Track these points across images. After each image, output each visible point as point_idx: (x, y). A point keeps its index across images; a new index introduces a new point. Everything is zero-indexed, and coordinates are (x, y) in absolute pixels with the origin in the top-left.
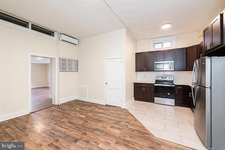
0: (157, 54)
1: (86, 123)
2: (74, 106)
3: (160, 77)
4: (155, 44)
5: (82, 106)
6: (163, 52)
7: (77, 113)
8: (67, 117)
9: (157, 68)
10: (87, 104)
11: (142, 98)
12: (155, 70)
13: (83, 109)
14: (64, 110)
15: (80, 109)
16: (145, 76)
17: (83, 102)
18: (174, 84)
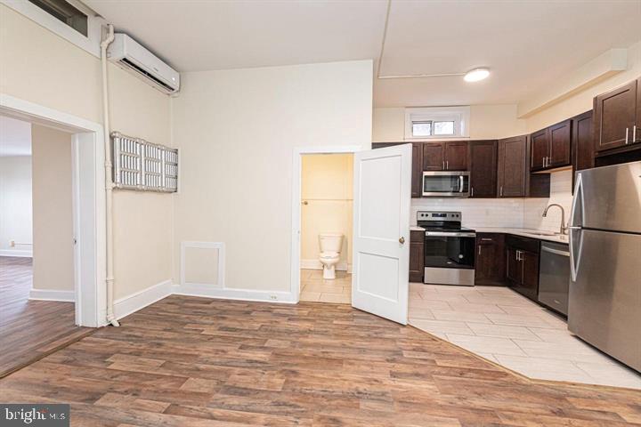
1: (295, 377)
2: (185, 324)
3: (430, 214)
4: (414, 123)
5: (218, 318)
6: (443, 146)
7: (225, 348)
8: (198, 370)
10: (227, 307)
12: (424, 194)
13: (235, 330)
14: (159, 345)
15: (221, 329)
17: (209, 303)
18: (473, 231)
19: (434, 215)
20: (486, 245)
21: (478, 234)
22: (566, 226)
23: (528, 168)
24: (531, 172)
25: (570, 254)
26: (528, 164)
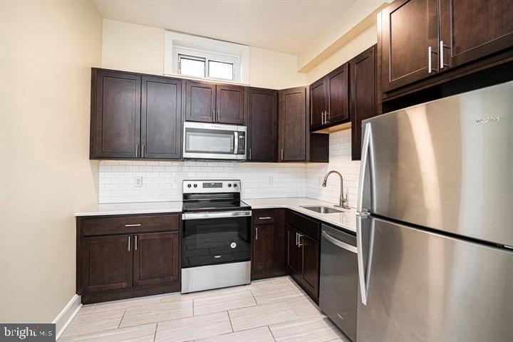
0: (194, 94)
3: (200, 184)
4: (181, 56)
6: (213, 90)
9: (191, 149)
11: (124, 285)
12: (185, 155)
16: (139, 182)
18: (249, 208)
19: (205, 186)
20: (264, 225)
21: (254, 211)
22: (345, 197)
23: (308, 126)
24: (311, 130)
25: (358, 250)
26: (308, 121)
